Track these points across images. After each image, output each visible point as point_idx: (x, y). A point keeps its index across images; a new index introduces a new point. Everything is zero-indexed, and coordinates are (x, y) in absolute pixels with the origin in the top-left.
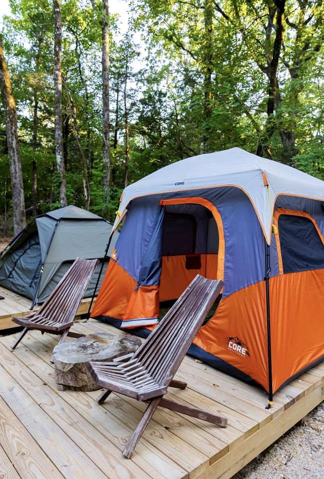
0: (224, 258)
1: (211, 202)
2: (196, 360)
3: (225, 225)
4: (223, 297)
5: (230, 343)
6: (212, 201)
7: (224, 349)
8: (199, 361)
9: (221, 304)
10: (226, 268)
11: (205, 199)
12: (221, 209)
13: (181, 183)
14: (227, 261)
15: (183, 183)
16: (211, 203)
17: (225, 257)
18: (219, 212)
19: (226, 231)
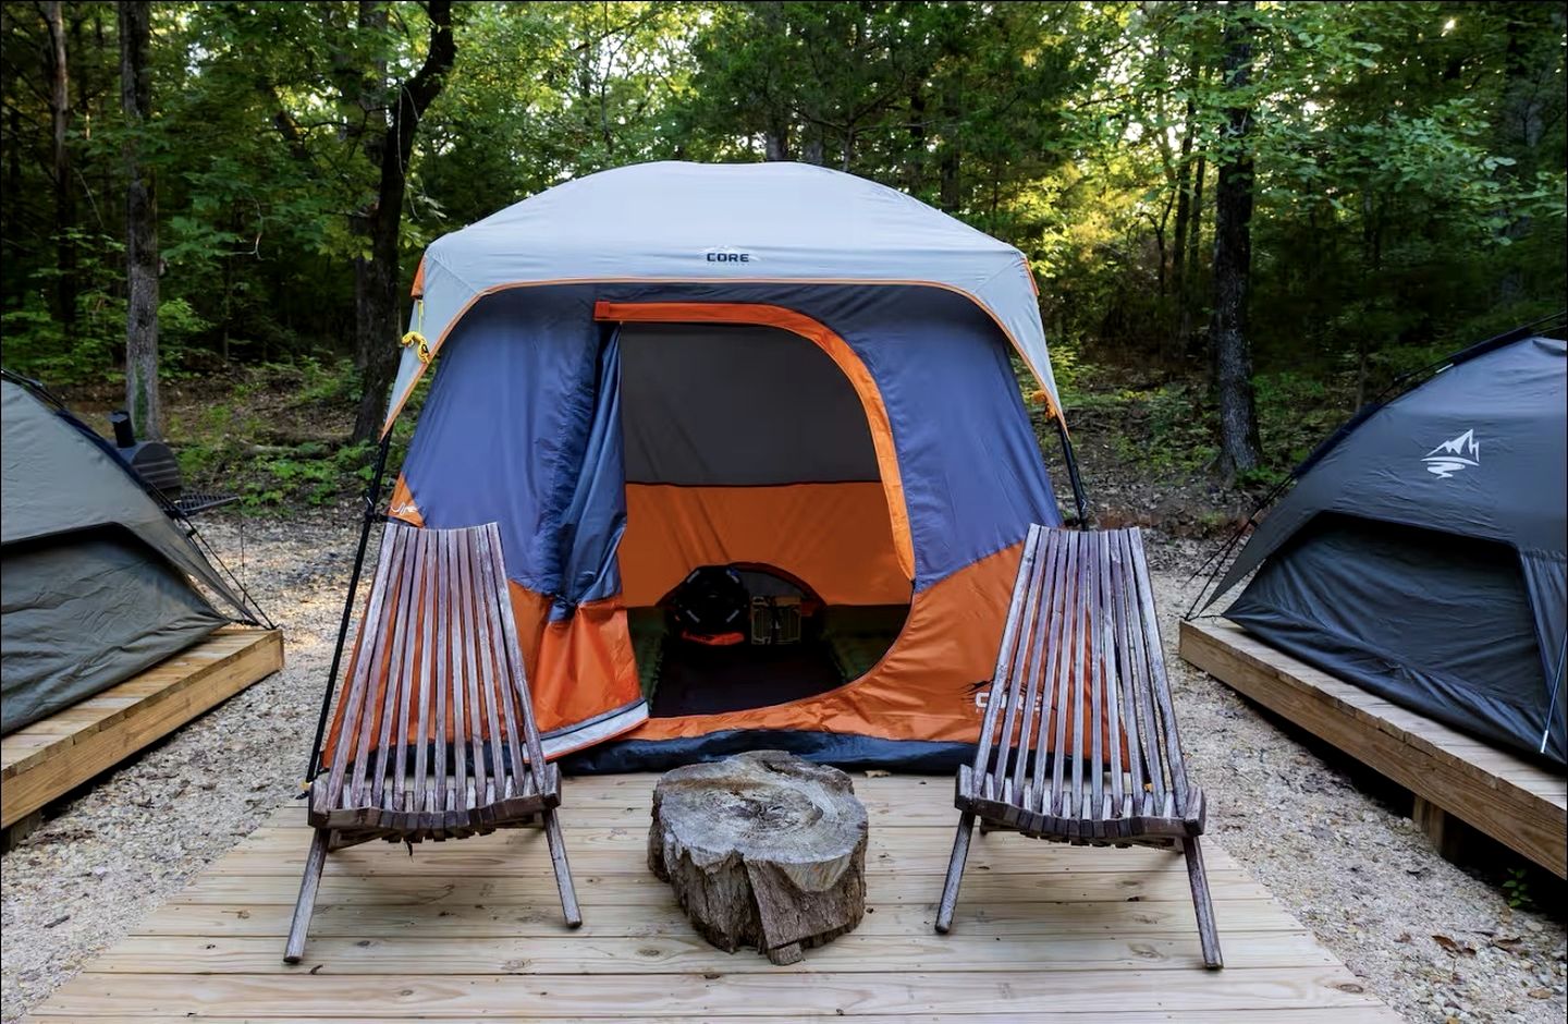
0: (900, 483)
1: (823, 323)
2: (871, 773)
3: (892, 392)
4: (919, 586)
5: (979, 696)
6: (828, 319)
7: (959, 717)
8: (879, 773)
9: (920, 607)
10: (913, 508)
11: (800, 312)
12: (864, 346)
13: (733, 258)
14: (911, 489)
15: (743, 258)
16: (826, 329)
17: (905, 482)
18: (860, 354)
19: (894, 408)
